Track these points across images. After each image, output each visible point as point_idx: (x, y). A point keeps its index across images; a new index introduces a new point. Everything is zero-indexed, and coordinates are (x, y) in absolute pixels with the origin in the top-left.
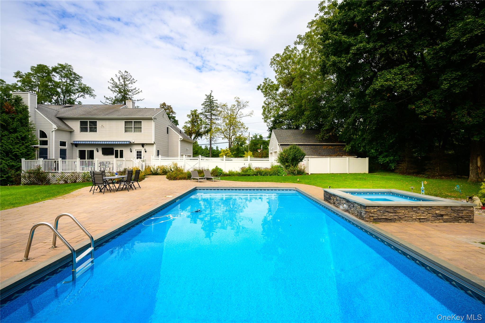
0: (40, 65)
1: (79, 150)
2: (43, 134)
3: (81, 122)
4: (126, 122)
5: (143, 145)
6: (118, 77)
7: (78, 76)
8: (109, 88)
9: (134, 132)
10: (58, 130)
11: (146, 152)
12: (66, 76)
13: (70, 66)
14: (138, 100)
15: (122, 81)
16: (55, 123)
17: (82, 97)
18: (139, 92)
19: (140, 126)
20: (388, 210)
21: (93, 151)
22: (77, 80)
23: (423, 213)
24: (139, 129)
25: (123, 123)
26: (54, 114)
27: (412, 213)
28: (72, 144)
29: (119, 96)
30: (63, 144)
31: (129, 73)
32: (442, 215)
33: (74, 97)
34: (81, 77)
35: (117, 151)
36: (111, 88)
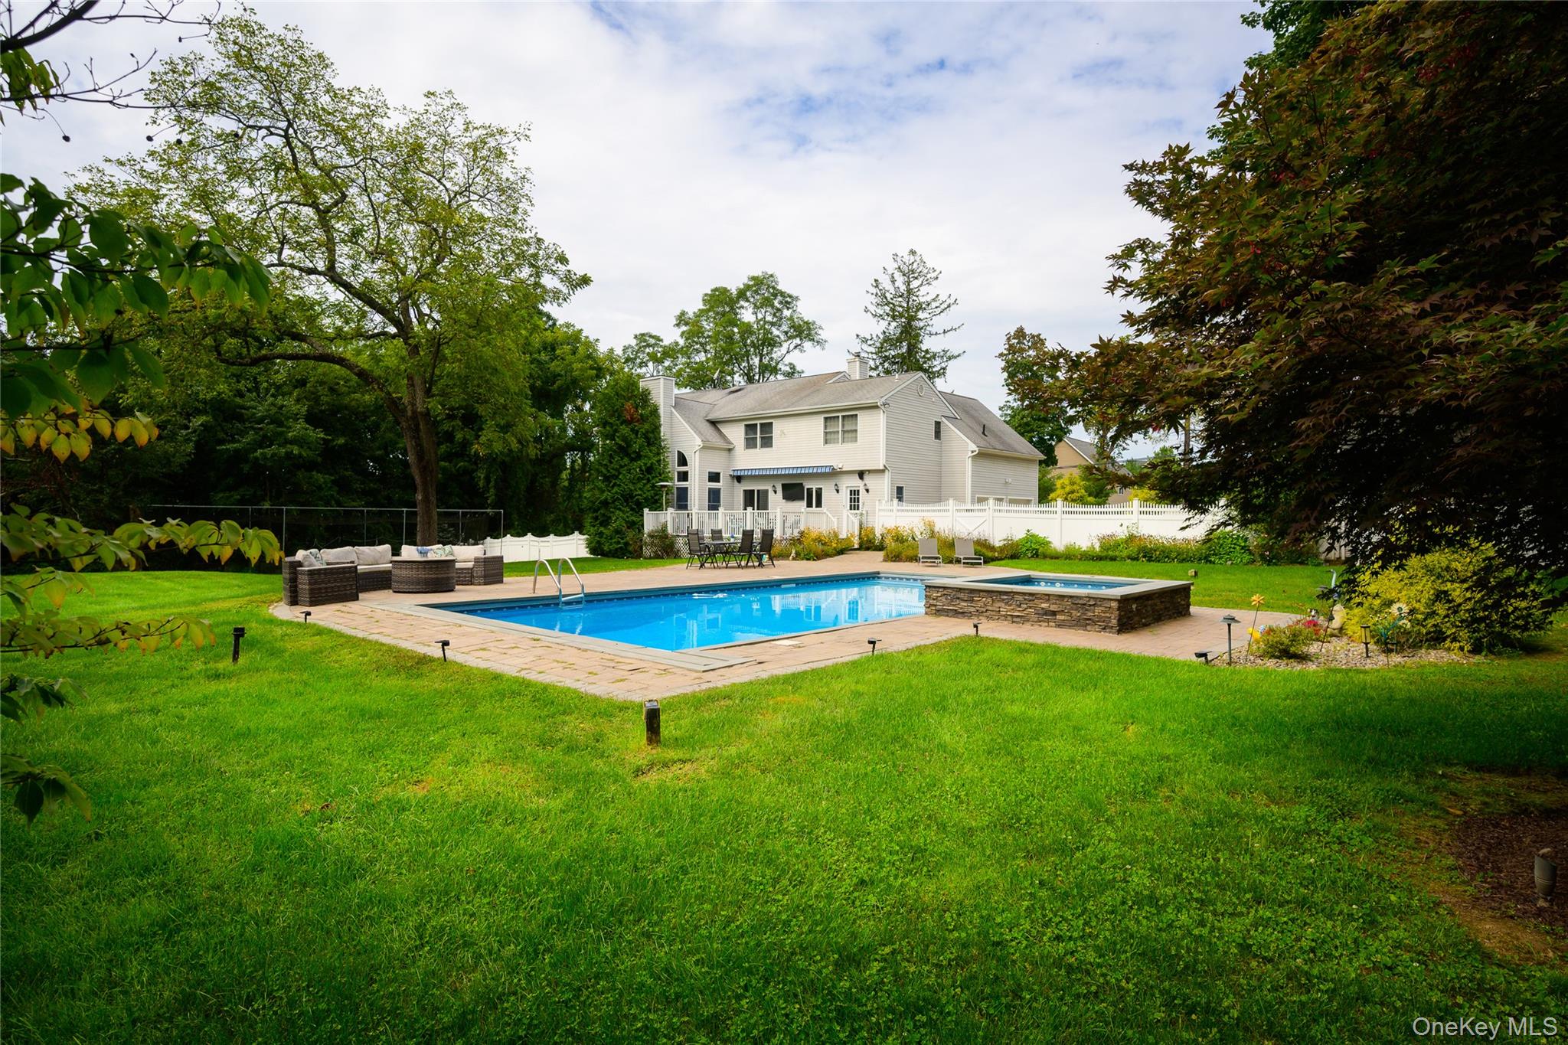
0: (716, 289)
1: (745, 491)
2: (682, 460)
3: (746, 426)
4: (826, 419)
5: (861, 474)
6: (890, 272)
7: (790, 297)
8: (866, 310)
9: (843, 442)
10: (704, 448)
11: (867, 491)
12: (767, 303)
13: (772, 276)
14: (945, 332)
15: (900, 280)
16: (699, 433)
17: (797, 351)
18: (949, 306)
19: (854, 428)
20: (961, 595)
21: (767, 491)
22: (788, 309)
23: (1020, 606)
24: (854, 435)
25: (819, 421)
26: (703, 414)
27: (1000, 604)
28: (733, 477)
29: (894, 328)
30: (714, 477)
31: (918, 253)
32: (1054, 613)
33: (779, 354)
34: (797, 298)
35: (810, 491)
36: (872, 308)
